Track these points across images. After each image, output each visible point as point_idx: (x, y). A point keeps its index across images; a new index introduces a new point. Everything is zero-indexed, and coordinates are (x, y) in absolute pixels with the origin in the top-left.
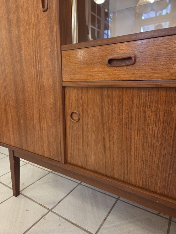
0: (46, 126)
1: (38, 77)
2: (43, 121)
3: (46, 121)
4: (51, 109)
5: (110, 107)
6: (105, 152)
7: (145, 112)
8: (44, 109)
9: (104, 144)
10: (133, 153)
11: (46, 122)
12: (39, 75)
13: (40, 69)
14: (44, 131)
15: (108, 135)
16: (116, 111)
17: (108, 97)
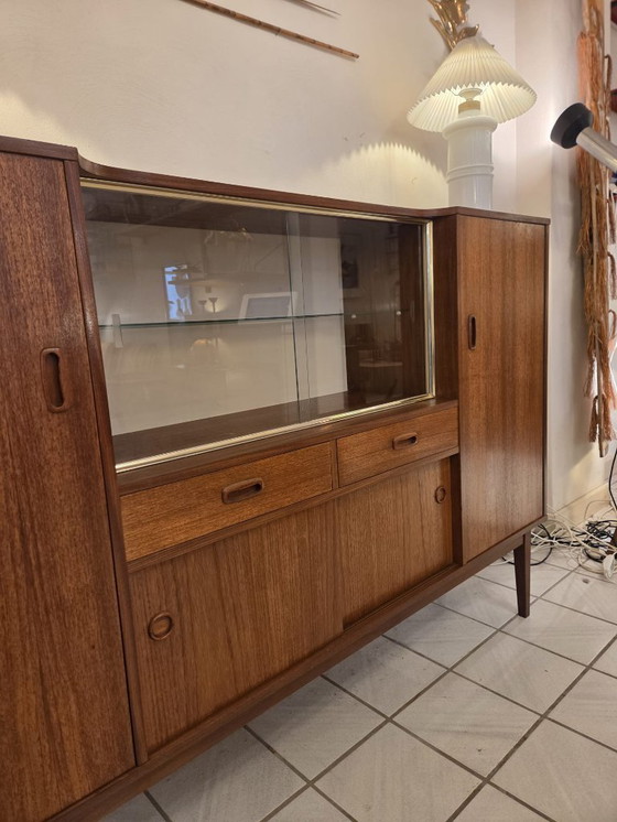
0: (74, 708)
1: (37, 583)
2: (60, 701)
3: (75, 691)
4: (93, 647)
5: (232, 569)
6: (232, 656)
7: (278, 553)
8: (62, 665)
9: (229, 642)
10: (272, 624)
11: (72, 698)
12: (40, 576)
13: (42, 560)
14: (65, 729)
15: (234, 621)
16: (241, 572)
17: (227, 553)
